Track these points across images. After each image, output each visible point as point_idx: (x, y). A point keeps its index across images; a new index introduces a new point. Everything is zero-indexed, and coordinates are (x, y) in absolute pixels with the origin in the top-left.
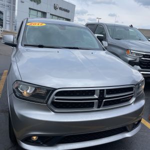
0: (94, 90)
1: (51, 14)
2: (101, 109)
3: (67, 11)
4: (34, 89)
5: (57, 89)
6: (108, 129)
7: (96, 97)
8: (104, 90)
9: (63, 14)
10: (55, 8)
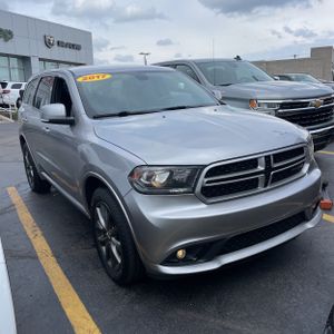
0: (256, 159)
1: (40, 59)
2: (268, 187)
3: (76, 47)
4: (168, 174)
5: (206, 166)
6: (284, 216)
7: (261, 168)
8: (269, 156)
9: (68, 54)
10: (48, 44)
